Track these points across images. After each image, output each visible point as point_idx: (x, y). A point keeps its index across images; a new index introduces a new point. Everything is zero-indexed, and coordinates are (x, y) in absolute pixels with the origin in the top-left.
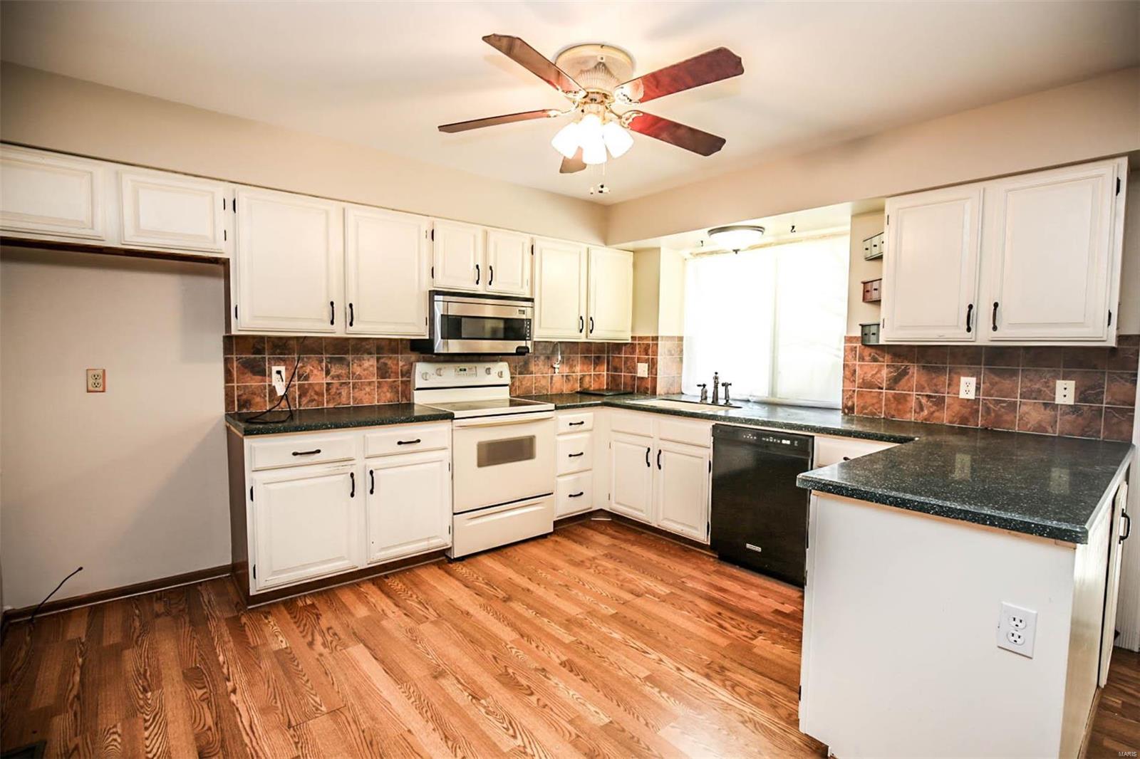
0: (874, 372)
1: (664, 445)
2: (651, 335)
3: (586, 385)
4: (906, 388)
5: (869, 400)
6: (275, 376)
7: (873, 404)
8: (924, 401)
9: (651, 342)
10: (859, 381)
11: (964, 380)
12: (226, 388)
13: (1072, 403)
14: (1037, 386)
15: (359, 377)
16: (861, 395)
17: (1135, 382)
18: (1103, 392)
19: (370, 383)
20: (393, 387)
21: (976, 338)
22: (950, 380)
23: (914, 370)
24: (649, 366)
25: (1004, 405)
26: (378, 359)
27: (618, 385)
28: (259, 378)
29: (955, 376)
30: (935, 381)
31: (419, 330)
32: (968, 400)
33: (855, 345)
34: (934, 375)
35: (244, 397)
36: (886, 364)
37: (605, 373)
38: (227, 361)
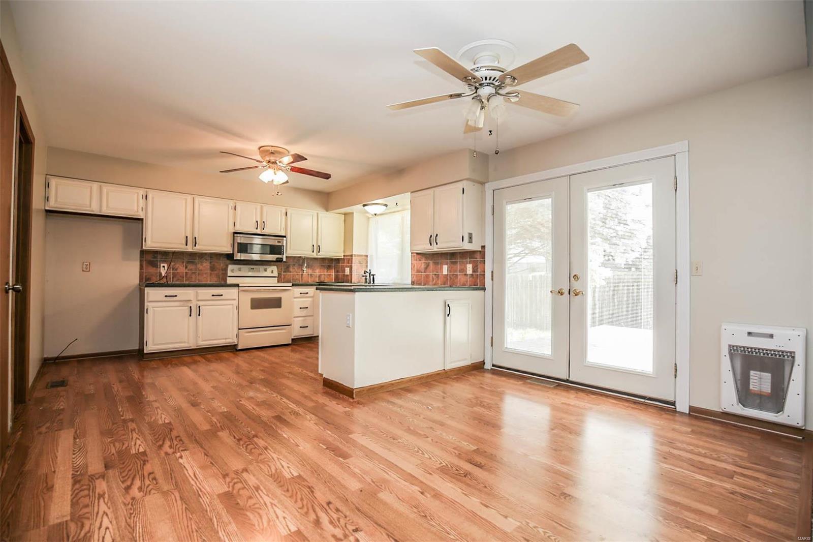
0: (420, 266)
2: (350, 254)
3: (322, 279)
4: (429, 271)
5: (419, 276)
6: (162, 268)
7: (420, 280)
8: (434, 276)
9: (350, 258)
10: (415, 270)
11: (444, 267)
12: (140, 272)
13: (471, 273)
14: (463, 267)
15: (201, 270)
16: (416, 274)
17: (485, 263)
18: (478, 268)
19: (206, 274)
20: (217, 276)
21: (432, 249)
22: (441, 267)
23: (431, 263)
24: (349, 269)
26: (210, 263)
27: (339, 279)
28: (155, 268)
29: (442, 265)
30: (437, 268)
31: (228, 249)
32: (446, 275)
34: (436, 265)
35: (148, 277)
36: (423, 261)
38: (141, 261)
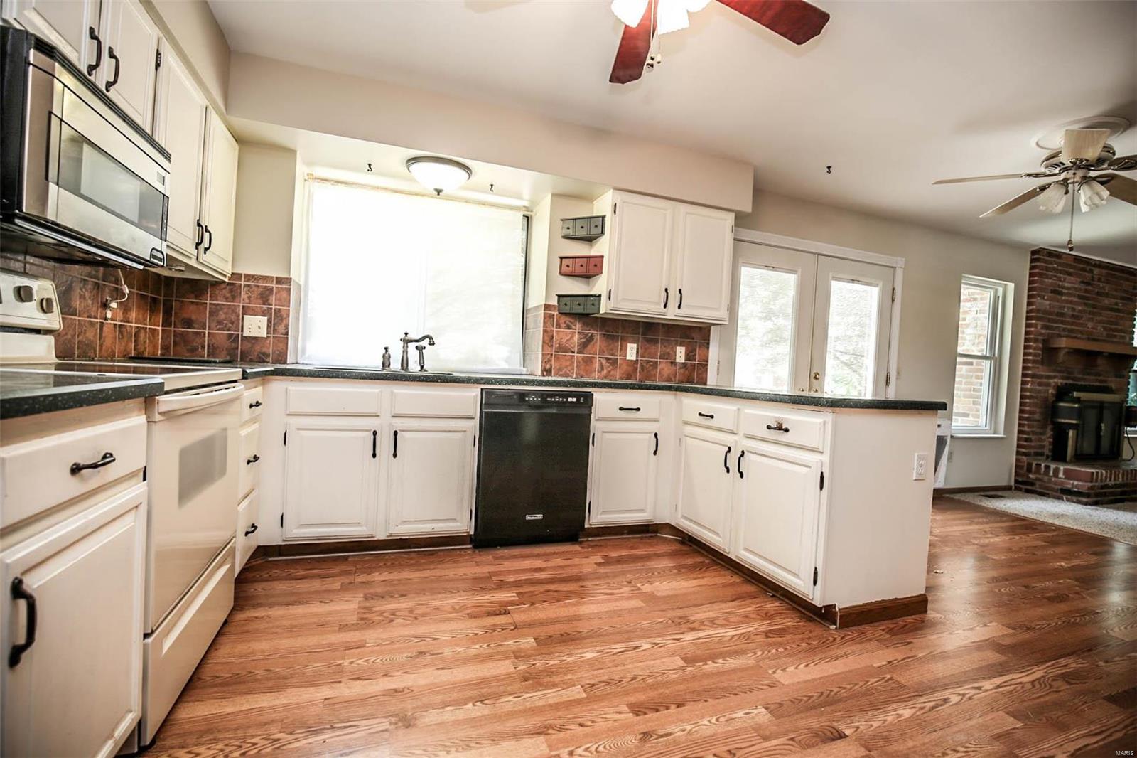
0: (568, 338)
1: (399, 424)
2: (275, 275)
4: (592, 352)
5: (564, 363)
7: (567, 367)
8: (604, 362)
9: (274, 285)
10: (555, 345)
11: (630, 345)
13: (683, 361)
14: (668, 350)
16: (557, 358)
17: (708, 348)
18: (695, 355)
21: (669, 314)
22: (621, 346)
23: (598, 336)
24: (269, 321)
25: (651, 363)
27: (196, 349)
29: (625, 343)
30: (610, 347)
32: (632, 361)
33: (553, 313)
34: (611, 342)
36: (577, 331)
37: (160, 328)
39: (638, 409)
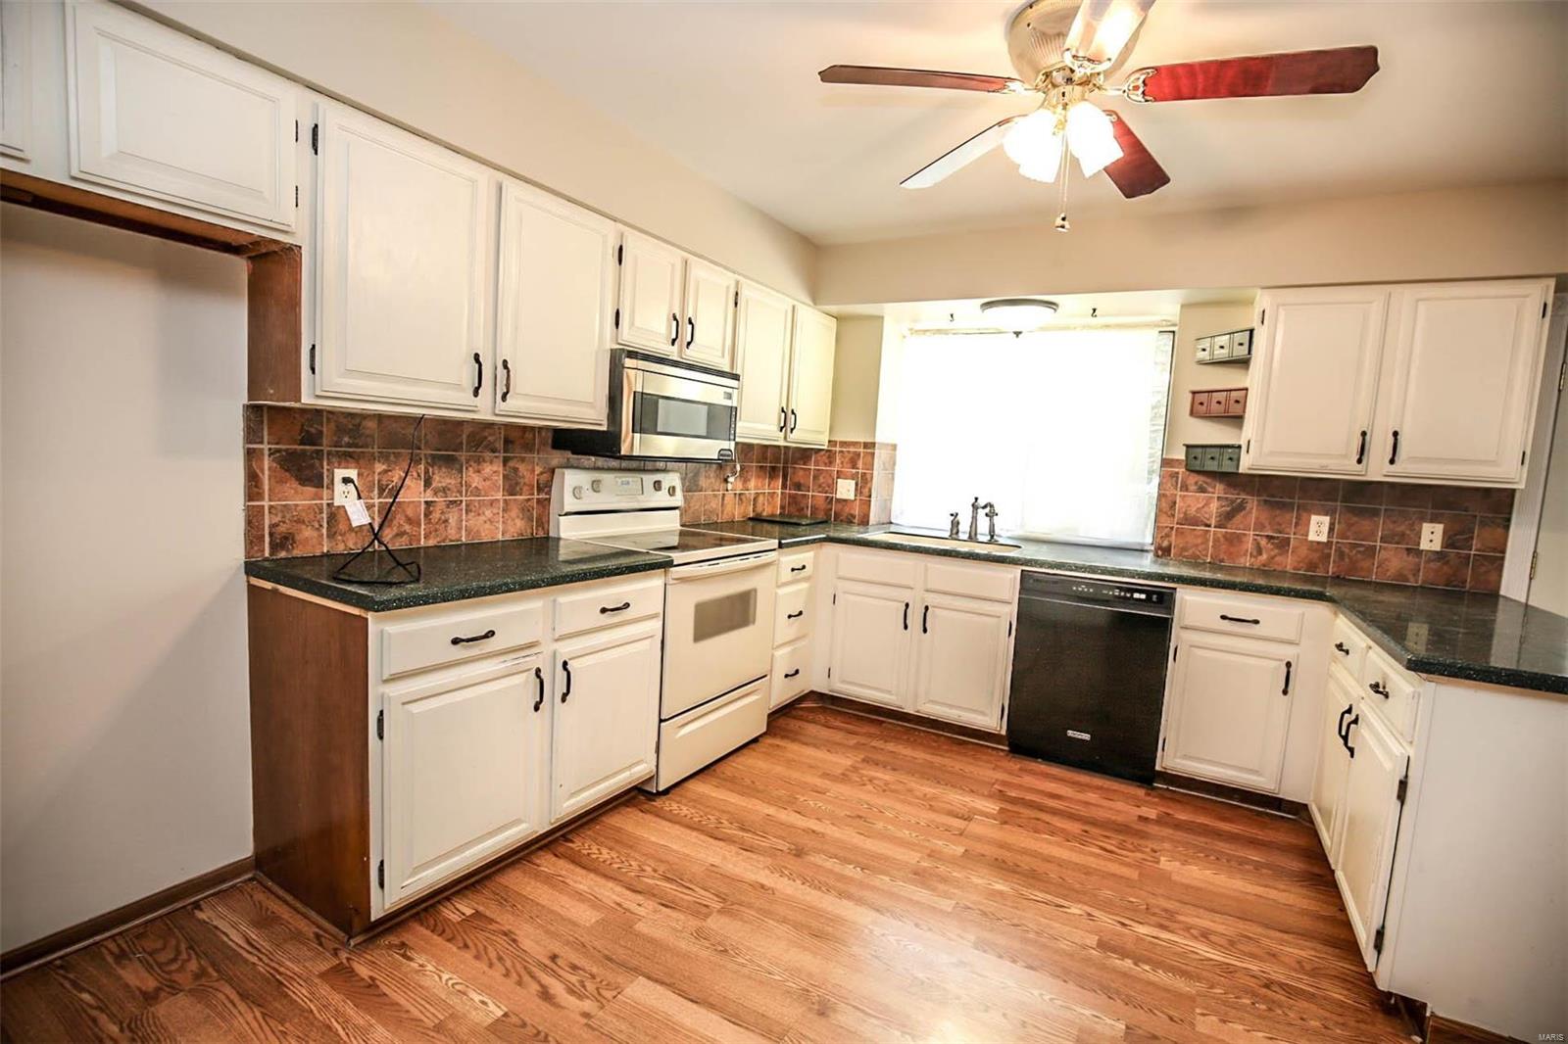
0: (1200, 506)
1: (931, 599)
2: (862, 440)
3: (759, 509)
4: (1241, 526)
5: (1191, 540)
6: (339, 487)
7: (1197, 546)
8: (1263, 542)
9: (862, 450)
10: (1178, 515)
11: (1314, 519)
12: (248, 509)
13: (1438, 549)
14: (1402, 528)
15: (477, 492)
16: (1180, 532)
17: (1507, 528)
18: (1472, 538)
19: (492, 503)
20: (525, 510)
21: (1366, 472)
22: (1298, 518)
23: (1253, 504)
24: (857, 484)
25: (1362, 549)
26: (506, 461)
27: (803, 509)
28: (310, 490)
29: (1305, 515)
30: (1278, 519)
31: (592, 415)
32: (1318, 543)
33: (1177, 470)
34: (1278, 512)
35: (283, 528)
36: (1216, 495)
37: (779, 491)
38: (250, 454)
39: (1256, 622)
